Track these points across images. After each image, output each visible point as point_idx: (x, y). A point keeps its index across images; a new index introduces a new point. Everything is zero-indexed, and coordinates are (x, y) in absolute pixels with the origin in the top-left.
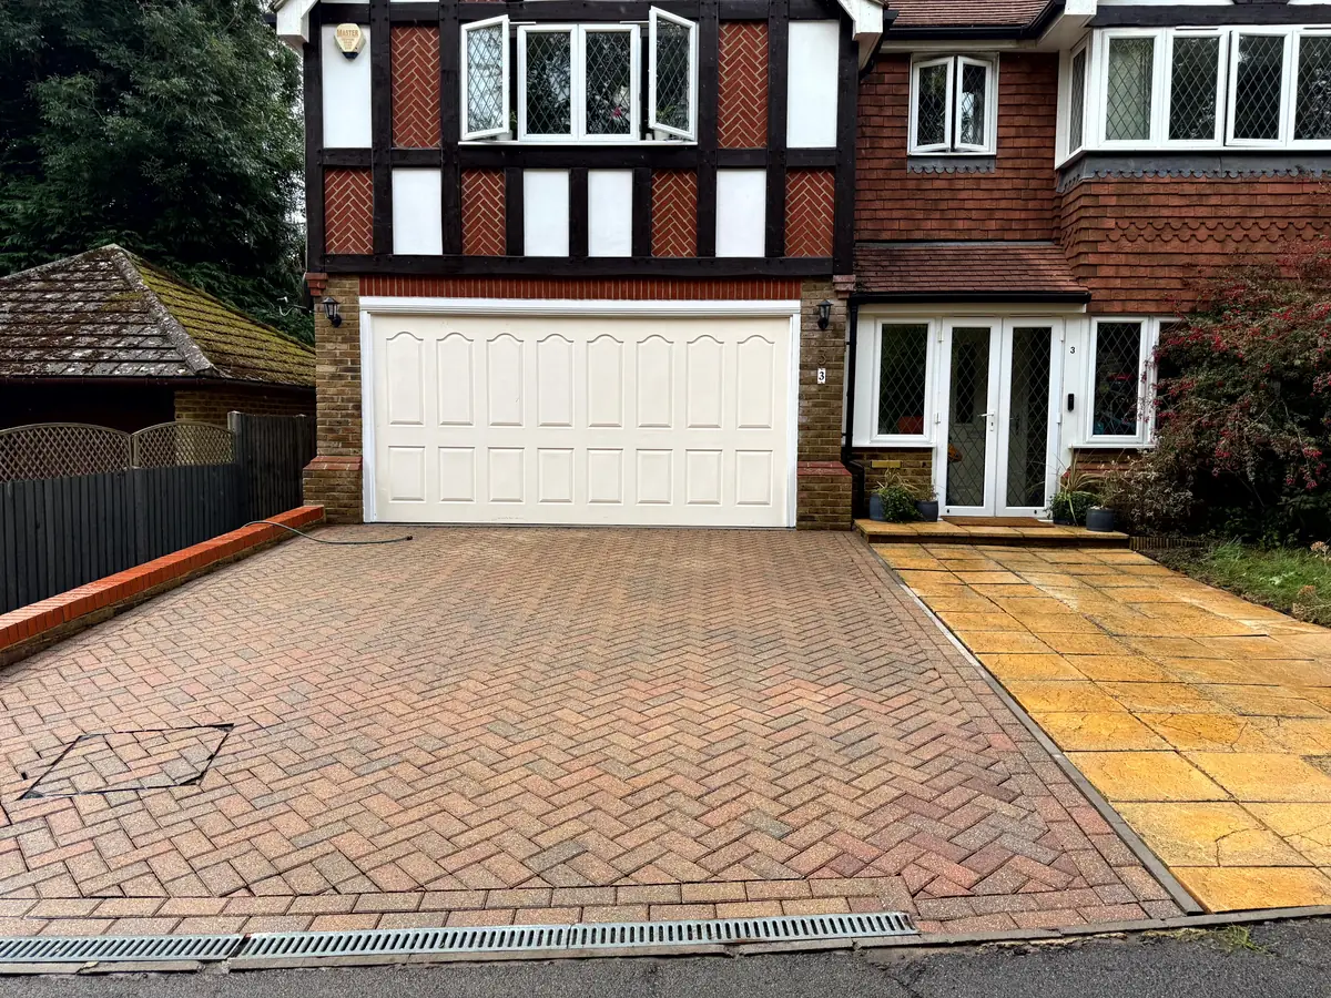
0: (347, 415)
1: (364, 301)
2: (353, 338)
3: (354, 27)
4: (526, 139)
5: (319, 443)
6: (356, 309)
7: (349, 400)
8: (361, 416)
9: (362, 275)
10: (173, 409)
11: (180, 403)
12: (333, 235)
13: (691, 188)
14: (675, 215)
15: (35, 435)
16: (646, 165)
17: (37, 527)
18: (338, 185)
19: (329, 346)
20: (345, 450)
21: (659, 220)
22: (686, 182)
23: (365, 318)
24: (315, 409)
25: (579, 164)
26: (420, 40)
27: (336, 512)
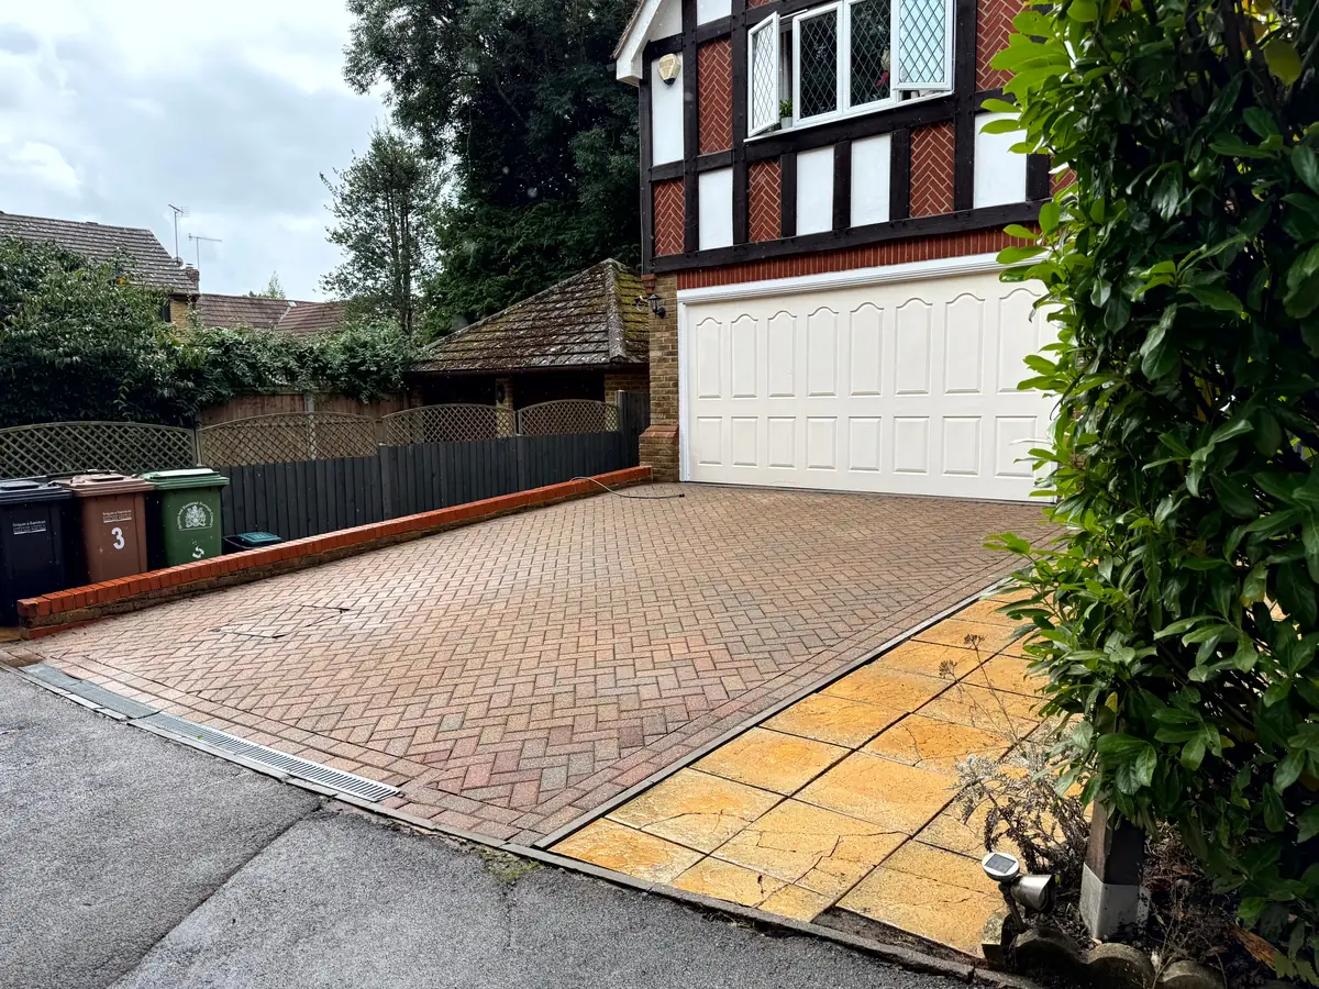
0: (669, 392)
1: (681, 294)
2: (673, 328)
3: (671, 56)
4: (799, 123)
5: (652, 415)
6: (675, 302)
7: (670, 379)
8: (678, 393)
9: (679, 272)
10: (604, 389)
11: (609, 382)
12: (660, 240)
13: (949, 140)
14: (933, 171)
15: (433, 413)
16: (905, 126)
17: (433, 475)
18: (663, 196)
19: (658, 334)
20: (667, 421)
21: (917, 180)
22: (944, 135)
23: (681, 308)
24: (649, 388)
25: (842, 138)
26: (719, 53)
27: (658, 472)
